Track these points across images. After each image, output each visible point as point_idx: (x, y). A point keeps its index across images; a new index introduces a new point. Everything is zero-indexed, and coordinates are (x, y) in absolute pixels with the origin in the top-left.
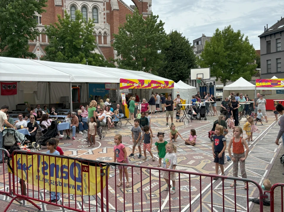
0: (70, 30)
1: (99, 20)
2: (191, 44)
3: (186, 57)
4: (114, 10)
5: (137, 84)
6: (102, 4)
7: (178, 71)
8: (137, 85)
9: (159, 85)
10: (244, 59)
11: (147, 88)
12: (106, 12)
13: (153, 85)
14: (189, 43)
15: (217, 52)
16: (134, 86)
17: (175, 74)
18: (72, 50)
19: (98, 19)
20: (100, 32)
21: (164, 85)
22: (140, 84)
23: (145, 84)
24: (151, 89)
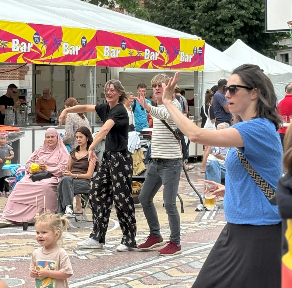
5: (27, 42)
7: (242, 8)
8: (27, 48)
9: (135, 53)
16: (10, 50)
17: (232, 19)
21: (158, 55)
22: (43, 45)
23: (66, 47)
24: (94, 66)
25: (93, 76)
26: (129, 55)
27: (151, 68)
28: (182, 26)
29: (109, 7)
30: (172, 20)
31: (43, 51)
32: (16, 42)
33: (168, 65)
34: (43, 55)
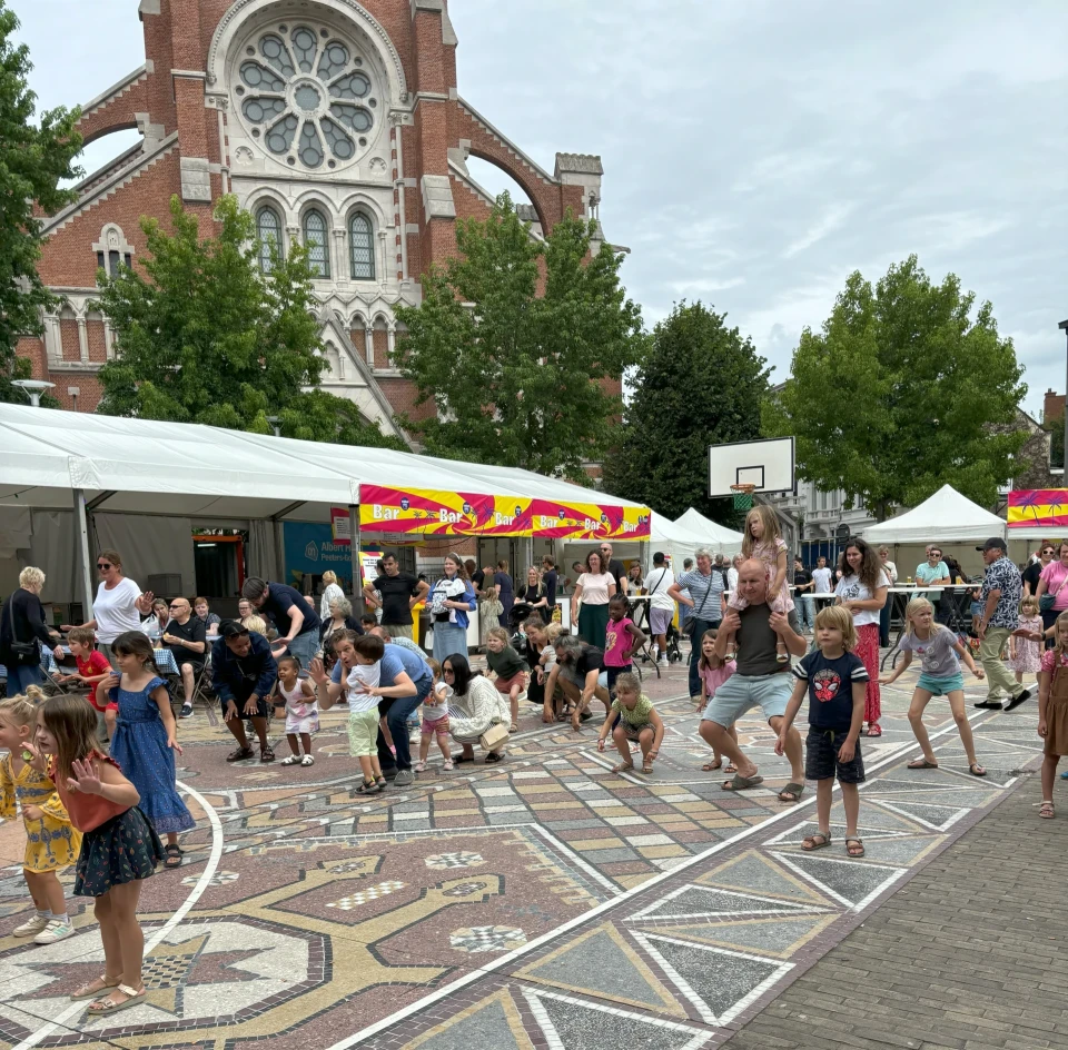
0: (202, 292)
1: (379, 267)
2: (766, 360)
3: (739, 417)
4: (434, 217)
5: (455, 512)
6: (389, 195)
8: (457, 518)
9: (574, 522)
10: (964, 405)
11: (512, 534)
12: (403, 230)
13: (542, 523)
14: (755, 358)
15: (849, 378)
16: (438, 520)
18: (216, 379)
19: (372, 264)
20: (380, 319)
21: (600, 524)
22: (473, 515)
23: (499, 517)
24: (531, 537)
26: (567, 525)
27: (592, 538)
31: (474, 521)
32: (444, 513)
33: (612, 535)
34: (474, 525)
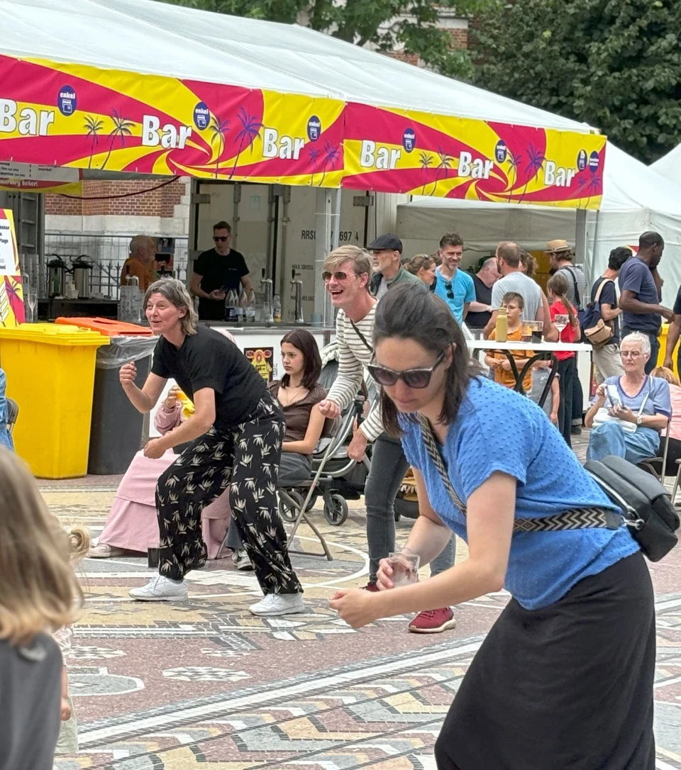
5: (178, 125)
8: (178, 138)
9: (436, 160)
16: (137, 141)
21: (491, 166)
22: (215, 132)
23: (271, 140)
24: (337, 189)
25: (333, 211)
26: (420, 166)
27: (472, 198)
28: (554, 100)
29: (379, 48)
30: (531, 86)
31: (216, 147)
32: (151, 124)
33: (515, 192)
34: (215, 157)
